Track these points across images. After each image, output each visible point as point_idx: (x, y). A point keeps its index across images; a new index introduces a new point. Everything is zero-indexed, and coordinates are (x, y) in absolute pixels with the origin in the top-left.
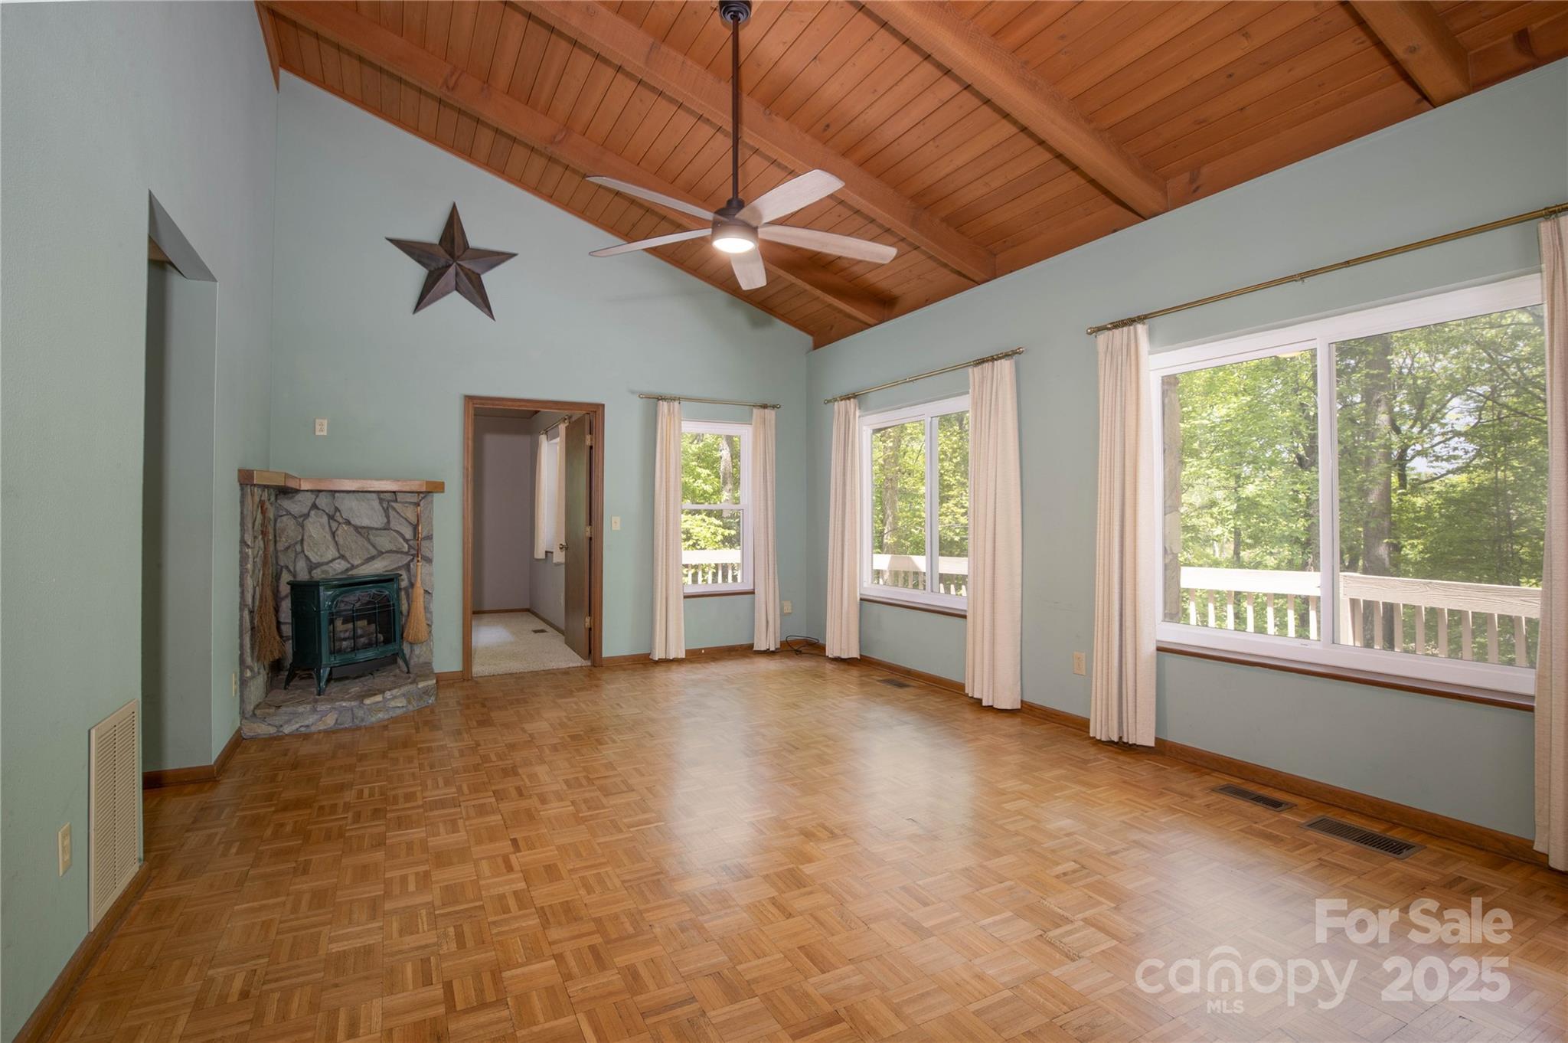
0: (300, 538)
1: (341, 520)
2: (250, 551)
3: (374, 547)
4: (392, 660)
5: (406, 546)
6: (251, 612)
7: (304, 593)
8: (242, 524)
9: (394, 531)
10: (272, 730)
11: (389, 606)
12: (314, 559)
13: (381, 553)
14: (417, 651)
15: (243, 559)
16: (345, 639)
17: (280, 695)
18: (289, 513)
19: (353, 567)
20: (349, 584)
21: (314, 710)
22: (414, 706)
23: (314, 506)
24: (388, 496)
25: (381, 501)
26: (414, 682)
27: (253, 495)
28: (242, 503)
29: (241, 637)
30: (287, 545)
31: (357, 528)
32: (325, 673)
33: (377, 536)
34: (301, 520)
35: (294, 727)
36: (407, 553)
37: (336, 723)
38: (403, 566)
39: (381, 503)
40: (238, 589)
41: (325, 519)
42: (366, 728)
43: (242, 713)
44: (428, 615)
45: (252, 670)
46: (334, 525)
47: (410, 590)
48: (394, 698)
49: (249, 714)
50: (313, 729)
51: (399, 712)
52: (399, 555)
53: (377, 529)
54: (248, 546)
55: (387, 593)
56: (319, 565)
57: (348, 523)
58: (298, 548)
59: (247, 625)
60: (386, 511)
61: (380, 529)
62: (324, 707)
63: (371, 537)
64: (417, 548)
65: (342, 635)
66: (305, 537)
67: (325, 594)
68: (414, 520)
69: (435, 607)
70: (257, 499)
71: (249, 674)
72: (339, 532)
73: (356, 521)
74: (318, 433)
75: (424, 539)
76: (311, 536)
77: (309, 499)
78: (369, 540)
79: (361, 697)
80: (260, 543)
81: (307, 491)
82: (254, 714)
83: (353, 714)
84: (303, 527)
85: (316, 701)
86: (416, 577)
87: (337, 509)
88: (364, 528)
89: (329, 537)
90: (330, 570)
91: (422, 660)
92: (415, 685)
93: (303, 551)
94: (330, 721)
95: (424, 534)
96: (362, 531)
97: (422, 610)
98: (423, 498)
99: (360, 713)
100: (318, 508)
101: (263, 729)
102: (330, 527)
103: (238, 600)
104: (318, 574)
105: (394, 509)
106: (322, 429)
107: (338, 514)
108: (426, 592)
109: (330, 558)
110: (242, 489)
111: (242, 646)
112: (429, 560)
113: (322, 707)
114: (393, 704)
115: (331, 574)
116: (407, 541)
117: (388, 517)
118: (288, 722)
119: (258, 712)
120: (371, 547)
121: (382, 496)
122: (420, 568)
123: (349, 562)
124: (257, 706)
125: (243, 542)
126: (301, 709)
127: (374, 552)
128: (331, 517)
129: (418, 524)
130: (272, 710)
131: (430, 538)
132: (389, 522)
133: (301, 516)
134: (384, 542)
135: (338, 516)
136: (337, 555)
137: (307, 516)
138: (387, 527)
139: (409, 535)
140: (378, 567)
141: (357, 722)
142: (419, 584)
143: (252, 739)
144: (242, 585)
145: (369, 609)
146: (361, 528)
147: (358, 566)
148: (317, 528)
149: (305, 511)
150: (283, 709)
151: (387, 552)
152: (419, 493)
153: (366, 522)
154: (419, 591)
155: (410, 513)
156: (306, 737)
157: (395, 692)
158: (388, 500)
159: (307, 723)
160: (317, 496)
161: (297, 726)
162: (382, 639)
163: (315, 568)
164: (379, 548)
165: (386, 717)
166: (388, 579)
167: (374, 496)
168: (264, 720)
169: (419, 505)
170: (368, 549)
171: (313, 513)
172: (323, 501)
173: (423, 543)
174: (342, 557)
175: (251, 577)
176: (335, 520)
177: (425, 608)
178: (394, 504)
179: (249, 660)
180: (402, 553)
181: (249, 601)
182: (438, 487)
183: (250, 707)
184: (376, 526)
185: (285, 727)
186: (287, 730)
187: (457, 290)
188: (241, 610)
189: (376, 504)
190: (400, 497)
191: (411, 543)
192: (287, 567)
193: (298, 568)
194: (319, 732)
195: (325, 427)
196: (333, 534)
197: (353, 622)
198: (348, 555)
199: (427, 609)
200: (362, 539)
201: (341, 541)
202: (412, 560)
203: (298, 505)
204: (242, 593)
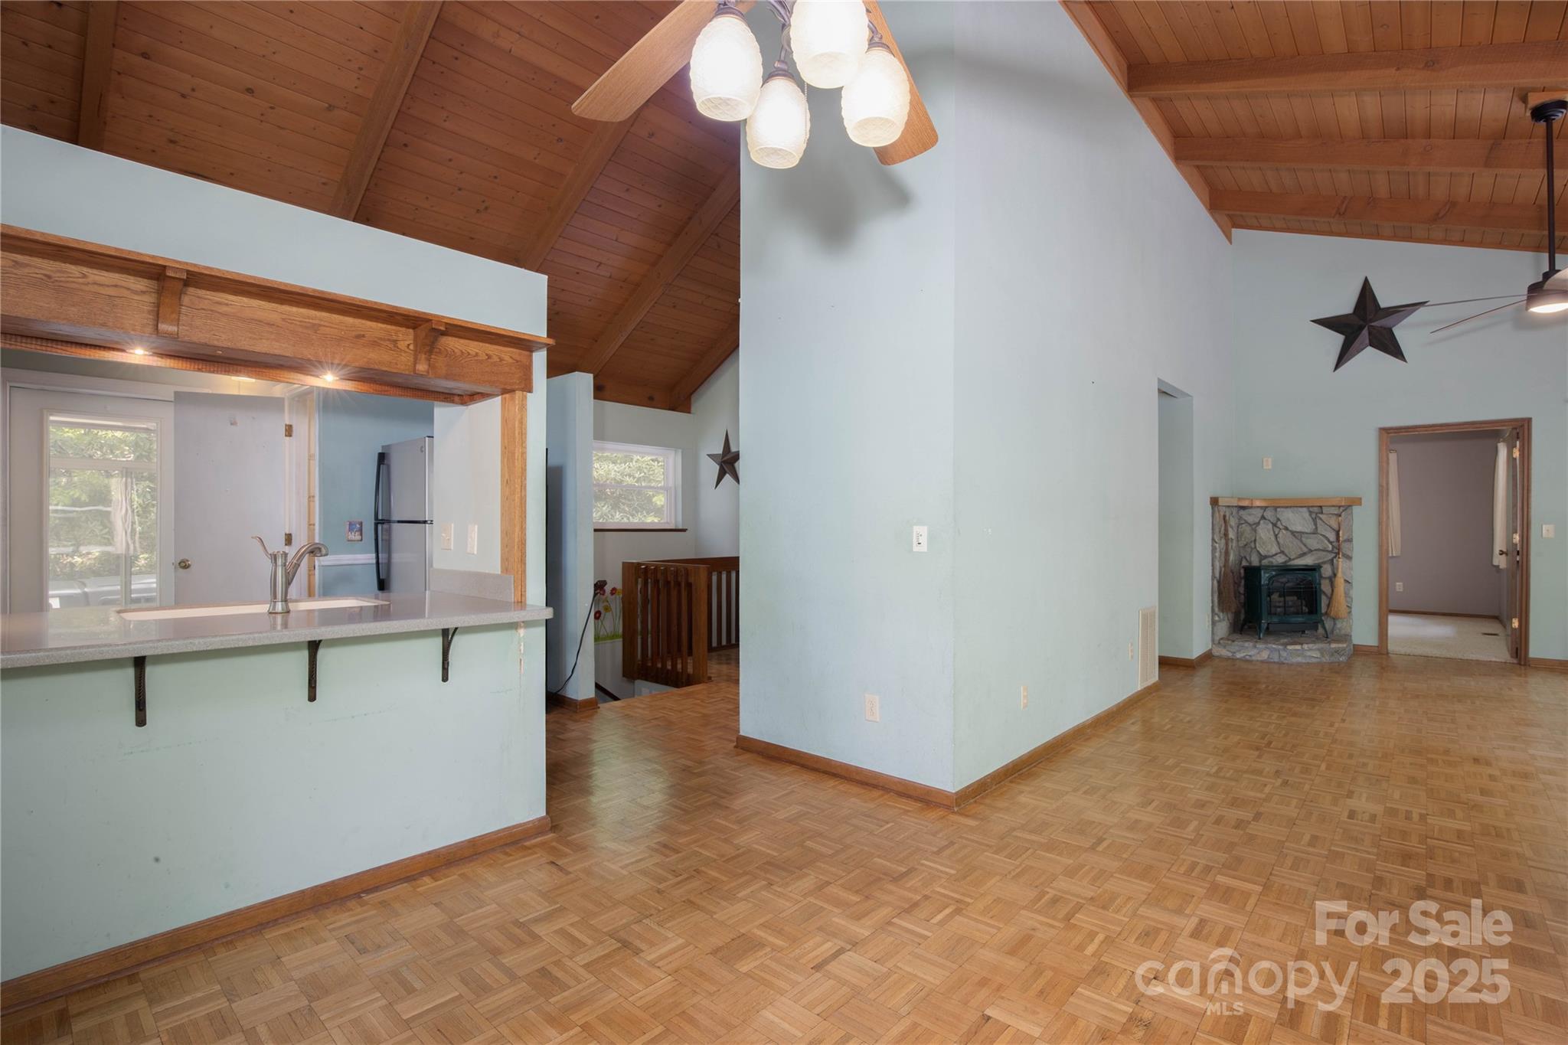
0: (1253, 539)
1: (1281, 527)
2: (1217, 545)
3: (1305, 546)
4: (1314, 627)
5: (1330, 546)
6: (1219, 582)
7: (1251, 574)
8: (1213, 529)
9: (1321, 535)
10: (1230, 654)
11: (1312, 588)
12: (1263, 552)
13: (1310, 551)
14: (1339, 625)
15: (1214, 549)
16: (1279, 607)
17: (1236, 636)
18: (1246, 522)
19: (1290, 559)
20: (1285, 569)
21: (1255, 647)
22: (1327, 659)
23: (1263, 517)
24: (1316, 510)
25: (1311, 513)
26: (1330, 643)
27: (1219, 512)
28: (1213, 516)
29: (1212, 596)
30: (1245, 543)
31: (1293, 533)
32: (1264, 626)
33: (1307, 538)
34: (1254, 526)
35: (1242, 655)
36: (1331, 552)
37: (1268, 658)
38: (1328, 561)
39: (1310, 515)
40: (1211, 568)
41: (1270, 526)
42: (1288, 664)
43: (1213, 641)
44: (1348, 599)
45: (1219, 617)
46: (1277, 531)
47: (1333, 579)
48: (1310, 650)
49: (1217, 642)
50: (1254, 658)
51: (1314, 660)
52: (1324, 553)
53: (1307, 533)
54: (1216, 543)
55: (1310, 578)
56: (1266, 557)
57: (1286, 529)
58: (1253, 545)
59: (1216, 589)
60: (1314, 520)
61: (1310, 533)
62: (1261, 646)
63: (1303, 539)
64: (1339, 548)
65: (1277, 604)
66: (1257, 538)
67: (1265, 577)
68: (1336, 527)
69: (1354, 593)
70: (1222, 514)
71: (1217, 618)
72: (1280, 535)
73: (1293, 528)
74: (1265, 468)
75: (1345, 541)
76: (1260, 538)
77: (1259, 513)
78: (1301, 541)
79: (1285, 645)
80: (1223, 541)
81: (1258, 507)
82: (1219, 643)
83: (1279, 653)
84: (1255, 531)
85: (1256, 642)
86: (1337, 568)
87: (1278, 520)
88: (1298, 532)
89: (1273, 538)
90: (1274, 561)
91: (1343, 632)
92: (1328, 645)
93: (1255, 547)
94: (1265, 655)
95: (1345, 537)
96: (1296, 535)
97: (1343, 595)
98: (1343, 511)
99: (1284, 654)
100: (1265, 519)
101: (1224, 652)
102: (1274, 532)
103: (1211, 574)
104: (1265, 562)
105: (1321, 519)
106: (1268, 465)
107: (1279, 523)
108: (1347, 581)
109: (1274, 553)
110: (1213, 508)
111: (1213, 602)
112: (1349, 558)
113: (1260, 646)
114: (1309, 653)
115: (1275, 563)
116: (1331, 543)
117: (1316, 524)
118: (1239, 651)
119: (1221, 641)
120: (1303, 547)
121: (1311, 509)
122: (1341, 563)
123: (1286, 556)
124: (1222, 639)
125: (1213, 540)
126: (1246, 644)
127: (1305, 550)
128: (1274, 525)
129: (1339, 531)
130: (1230, 642)
131: (1350, 540)
132: (1316, 528)
133: (1254, 524)
134: (1313, 543)
135: (1279, 524)
136: (1279, 551)
137: (1259, 523)
138: (1315, 532)
139: (1332, 537)
140: (1308, 561)
141: (1282, 659)
142: (1340, 575)
143: (1218, 657)
144: (1213, 565)
145: (1298, 588)
146: (1296, 532)
147: (1294, 559)
148: (1265, 532)
149: (1257, 520)
150: (1236, 643)
151: (1316, 550)
152: (1340, 507)
153: (1299, 528)
154: (1340, 581)
155: (1333, 523)
156: (1249, 662)
157: (1311, 646)
158: (1315, 510)
159: (1250, 654)
160: (1265, 511)
161: (1245, 654)
162: (1307, 610)
163: (1264, 559)
164: (1310, 547)
165: (1304, 661)
166: (1314, 569)
167: (1305, 509)
168: (1225, 647)
169: (1340, 516)
170: (1301, 548)
171: (1262, 522)
172: (1269, 514)
173: (1343, 544)
174: (1282, 552)
175: (1219, 561)
176: (1278, 527)
177: (1345, 593)
178: (1320, 516)
179: (1216, 609)
180: (1327, 551)
181: (1217, 575)
182: (1358, 501)
183: (1217, 638)
184: (1306, 531)
185: (1237, 653)
186: (1239, 655)
187: (1371, 345)
188: (1213, 580)
189: (1307, 515)
190: (1325, 510)
191: (1334, 544)
192: (1245, 558)
193: (1252, 559)
194: (1258, 661)
195: (1270, 463)
196: (1276, 536)
197: (1284, 597)
198: (1286, 551)
199: (1347, 595)
200: (1297, 540)
201: (1281, 541)
202: (1335, 557)
203: (1252, 517)
204: (1213, 570)
